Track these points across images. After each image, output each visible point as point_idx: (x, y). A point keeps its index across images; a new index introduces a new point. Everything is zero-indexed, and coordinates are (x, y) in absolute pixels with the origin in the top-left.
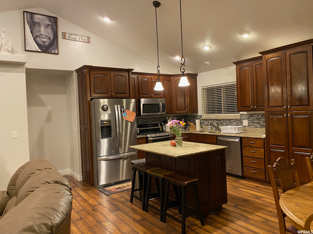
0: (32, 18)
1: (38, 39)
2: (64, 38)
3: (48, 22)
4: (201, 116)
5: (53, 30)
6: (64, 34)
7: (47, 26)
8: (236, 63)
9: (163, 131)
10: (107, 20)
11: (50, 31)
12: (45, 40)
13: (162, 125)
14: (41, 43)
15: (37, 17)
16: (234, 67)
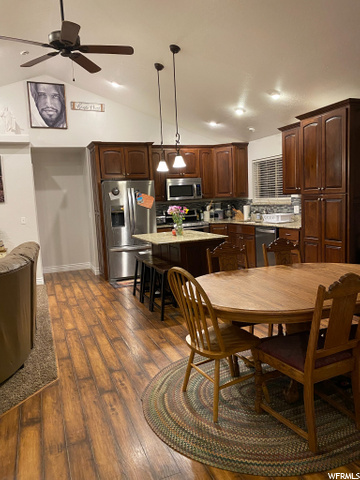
0: (36, 88)
1: (44, 113)
2: (73, 108)
3: (54, 92)
4: (251, 201)
5: (60, 100)
6: (73, 104)
7: (53, 96)
8: (281, 129)
9: (200, 220)
10: (115, 85)
11: (57, 102)
12: (51, 113)
13: (199, 213)
14: (48, 117)
15: (42, 86)
16: (280, 134)
